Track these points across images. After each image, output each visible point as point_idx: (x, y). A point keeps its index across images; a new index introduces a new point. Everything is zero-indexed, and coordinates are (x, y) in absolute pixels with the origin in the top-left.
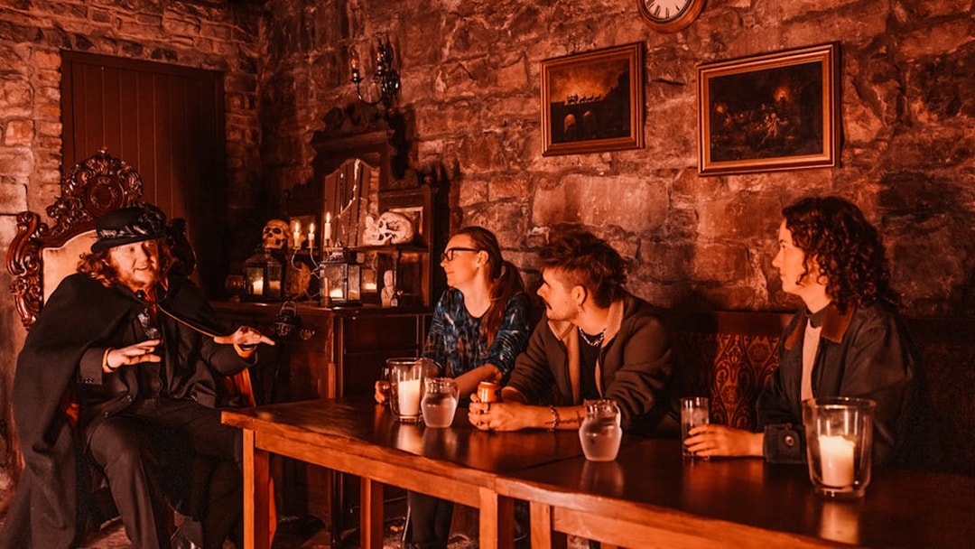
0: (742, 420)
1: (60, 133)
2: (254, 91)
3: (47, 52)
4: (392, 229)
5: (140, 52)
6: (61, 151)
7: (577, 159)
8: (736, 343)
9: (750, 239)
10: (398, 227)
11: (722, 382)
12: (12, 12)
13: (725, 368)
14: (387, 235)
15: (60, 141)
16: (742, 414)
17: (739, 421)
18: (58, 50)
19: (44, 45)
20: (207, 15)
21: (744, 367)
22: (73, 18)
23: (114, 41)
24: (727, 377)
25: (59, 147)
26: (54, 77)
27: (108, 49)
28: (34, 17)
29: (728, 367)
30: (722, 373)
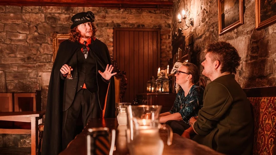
0: (271, 140)
1: (113, 50)
2: (170, 33)
3: (110, 29)
4: (176, 68)
5: (134, 26)
6: (113, 55)
7: (228, 34)
8: (271, 102)
9: (275, 54)
10: (178, 67)
11: (265, 121)
12: (101, 20)
13: (266, 114)
14: (175, 70)
15: (112, 52)
16: (271, 137)
17: (270, 140)
18: (112, 28)
19: (109, 27)
20: (155, 12)
21: (274, 113)
22: (116, 19)
23: (127, 24)
24: (267, 118)
25: (112, 54)
26: (111, 35)
27: (125, 26)
28: (106, 20)
29: (267, 113)
30: (265, 117)
